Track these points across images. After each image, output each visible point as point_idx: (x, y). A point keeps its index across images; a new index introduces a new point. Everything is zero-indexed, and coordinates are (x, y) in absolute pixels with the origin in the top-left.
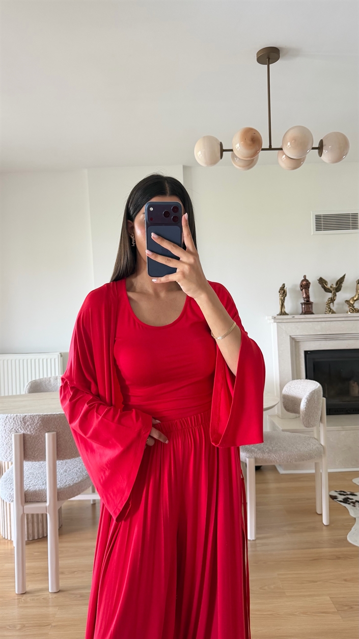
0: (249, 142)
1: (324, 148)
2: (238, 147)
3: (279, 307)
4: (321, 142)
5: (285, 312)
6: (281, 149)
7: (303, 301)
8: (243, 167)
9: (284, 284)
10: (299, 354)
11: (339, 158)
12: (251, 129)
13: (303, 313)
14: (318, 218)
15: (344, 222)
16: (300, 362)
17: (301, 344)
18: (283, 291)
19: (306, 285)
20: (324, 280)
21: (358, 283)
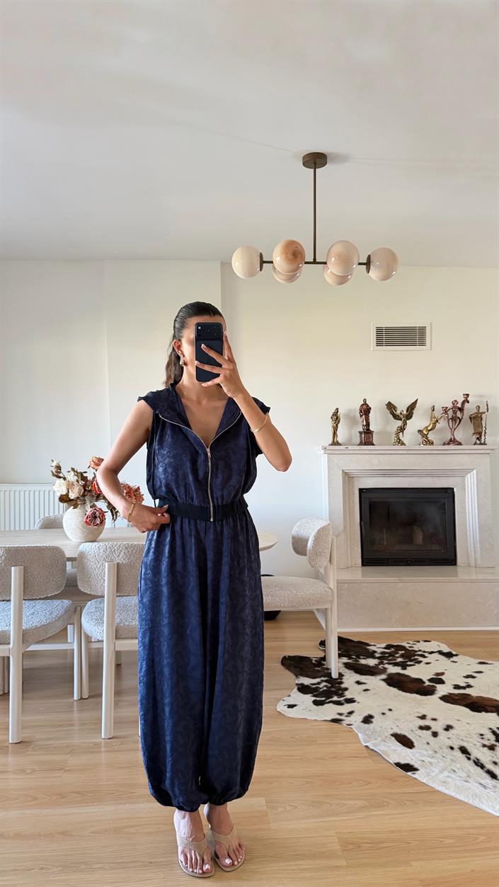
0: (290, 256)
1: (371, 264)
2: (278, 259)
3: (332, 435)
4: (369, 257)
5: (338, 442)
6: (325, 263)
7: (362, 430)
8: (284, 280)
9: (337, 409)
10: (354, 493)
11: (387, 276)
12: (293, 242)
13: (361, 444)
14: (379, 330)
15: (410, 337)
16: (353, 501)
17: (355, 479)
18: (336, 417)
19: (365, 410)
20: (393, 405)
21: (433, 410)
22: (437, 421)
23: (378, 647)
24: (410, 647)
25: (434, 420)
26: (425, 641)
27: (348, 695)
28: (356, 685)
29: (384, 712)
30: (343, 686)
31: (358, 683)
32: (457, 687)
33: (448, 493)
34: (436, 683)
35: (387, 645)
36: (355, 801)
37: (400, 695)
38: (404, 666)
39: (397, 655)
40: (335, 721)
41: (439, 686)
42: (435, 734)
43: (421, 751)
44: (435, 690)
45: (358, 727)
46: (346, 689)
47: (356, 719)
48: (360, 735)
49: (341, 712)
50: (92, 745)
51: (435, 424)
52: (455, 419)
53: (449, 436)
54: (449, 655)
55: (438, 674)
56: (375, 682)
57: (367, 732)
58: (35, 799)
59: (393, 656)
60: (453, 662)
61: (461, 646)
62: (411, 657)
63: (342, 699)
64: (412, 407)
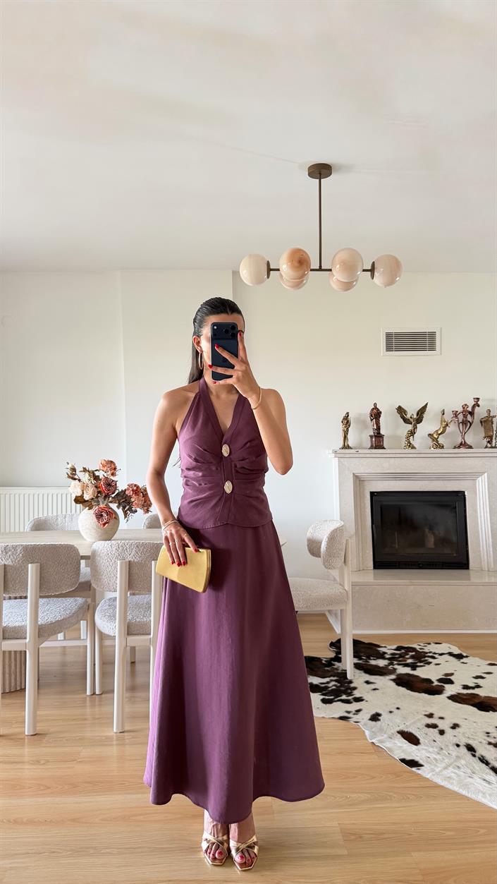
0: (296, 264)
1: (376, 270)
2: (285, 267)
3: (343, 439)
4: (373, 264)
5: (348, 446)
6: (330, 270)
7: (373, 434)
8: (293, 287)
9: (348, 413)
10: (364, 496)
11: (391, 282)
12: (299, 250)
13: (372, 447)
14: (389, 336)
15: (420, 342)
16: (365, 505)
17: (366, 483)
18: (346, 421)
19: (376, 414)
20: (403, 409)
21: (443, 414)
22: (447, 425)
23: (389, 649)
24: (421, 649)
25: (444, 424)
26: (436, 643)
27: (357, 694)
28: (365, 684)
29: (392, 710)
30: (352, 685)
31: (368, 682)
32: (466, 687)
33: (459, 497)
34: (444, 683)
35: (398, 647)
36: (360, 795)
37: (409, 695)
38: (414, 667)
39: (407, 657)
40: (342, 718)
41: (447, 686)
42: (442, 732)
43: (426, 748)
44: (444, 690)
45: (365, 724)
46: (355, 688)
47: (364, 717)
48: (367, 733)
49: (349, 710)
50: (104, 738)
51: (445, 428)
52: (466, 423)
53: (460, 440)
54: (459, 657)
55: (447, 675)
56: (385, 682)
57: (373, 730)
58: (49, 788)
59: (403, 657)
60: (463, 663)
61: (472, 648)
62: (421, 658)
63: (350, 698)
64: (422, 412)
